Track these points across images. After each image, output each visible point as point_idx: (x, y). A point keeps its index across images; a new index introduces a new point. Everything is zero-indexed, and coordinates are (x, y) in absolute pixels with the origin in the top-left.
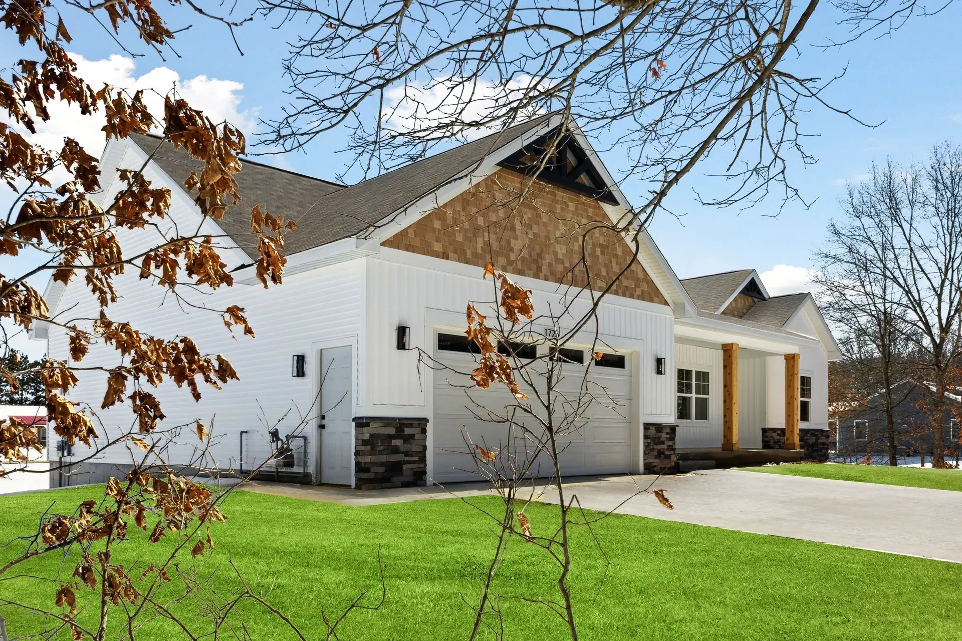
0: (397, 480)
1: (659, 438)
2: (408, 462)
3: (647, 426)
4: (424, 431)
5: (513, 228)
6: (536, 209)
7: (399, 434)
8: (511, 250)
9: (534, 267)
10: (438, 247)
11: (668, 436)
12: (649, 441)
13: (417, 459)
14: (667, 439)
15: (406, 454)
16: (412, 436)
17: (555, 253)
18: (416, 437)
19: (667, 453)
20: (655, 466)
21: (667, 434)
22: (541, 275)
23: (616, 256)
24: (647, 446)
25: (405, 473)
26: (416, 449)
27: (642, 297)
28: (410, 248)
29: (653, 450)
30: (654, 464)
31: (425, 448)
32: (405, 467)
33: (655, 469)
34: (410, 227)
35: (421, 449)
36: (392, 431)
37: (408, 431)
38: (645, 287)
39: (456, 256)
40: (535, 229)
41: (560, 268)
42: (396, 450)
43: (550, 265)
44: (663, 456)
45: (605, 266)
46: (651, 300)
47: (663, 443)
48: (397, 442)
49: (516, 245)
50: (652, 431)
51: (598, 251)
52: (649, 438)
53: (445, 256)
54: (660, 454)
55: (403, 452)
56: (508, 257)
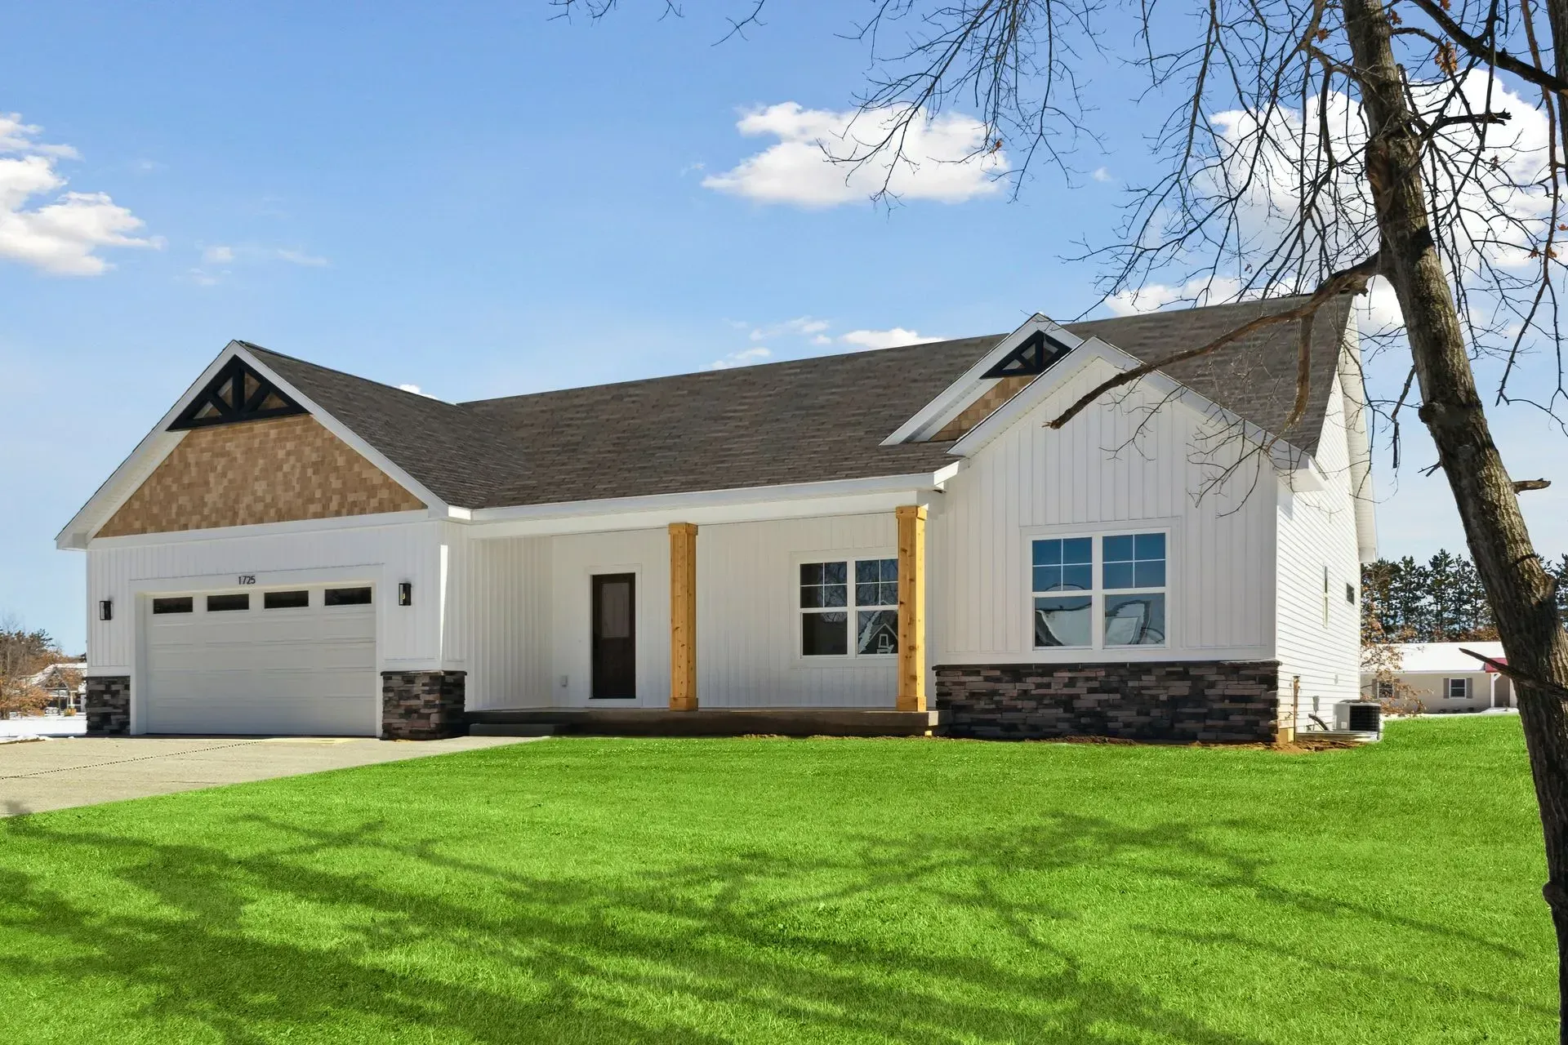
0: (107, 728)
1: (408, 691)
2: (115, 714)
3: (387, 676)
4: (127, 687)
5: (207, 483)
6: (228, 454)
7: (108, 691)
8: (204, 504)
9: (230, 514)
10: (137, 525)
11: (427, 688)
12: (391, 695)
13: (121, 711)
14: (424, 692)
15: (115, 707)
16: (117, 692)
17: (254, 493)
18: (121, 692)
19: (422, 711)
20: (401, 728)
21: (424, 685)
22: (239, 521)
23: (336, 469)
24: (386, 703)
25: (114, 722)
26: (121, 702)
27: (380, 509)
28: (116, 533)
29: (398, 706)
30: (396, 726)
31: (128, 702)
32: (112, 717)
33: (400, 731)
34: (115, 515)
35: (124, 703)
36: (102, 688)
37: (114, 688)
38: (384, 494)
39: (153, 527)
40: (230, 475)
41: (260, 507)
42: (105, 704)
43: (248, 507)
44: (416, 715)
45: (320, 485)
46: (396, 508)
47: (417, 697)
48: (107, 697)
49: (210, 498)
50: (396, 682)
51: (310, 472)
52: (392, 691)
53: (143, 531)
54: (409, 712)
55: (111, 705)
56: (201, 514)
